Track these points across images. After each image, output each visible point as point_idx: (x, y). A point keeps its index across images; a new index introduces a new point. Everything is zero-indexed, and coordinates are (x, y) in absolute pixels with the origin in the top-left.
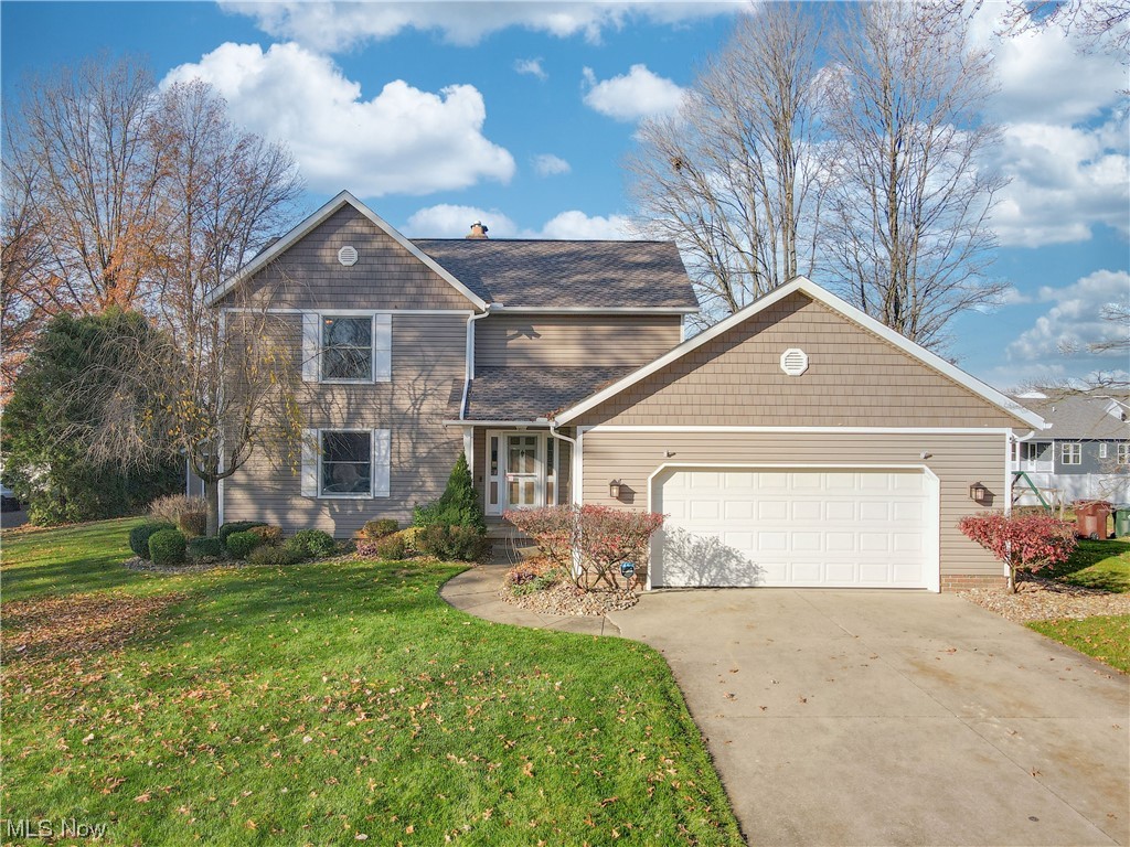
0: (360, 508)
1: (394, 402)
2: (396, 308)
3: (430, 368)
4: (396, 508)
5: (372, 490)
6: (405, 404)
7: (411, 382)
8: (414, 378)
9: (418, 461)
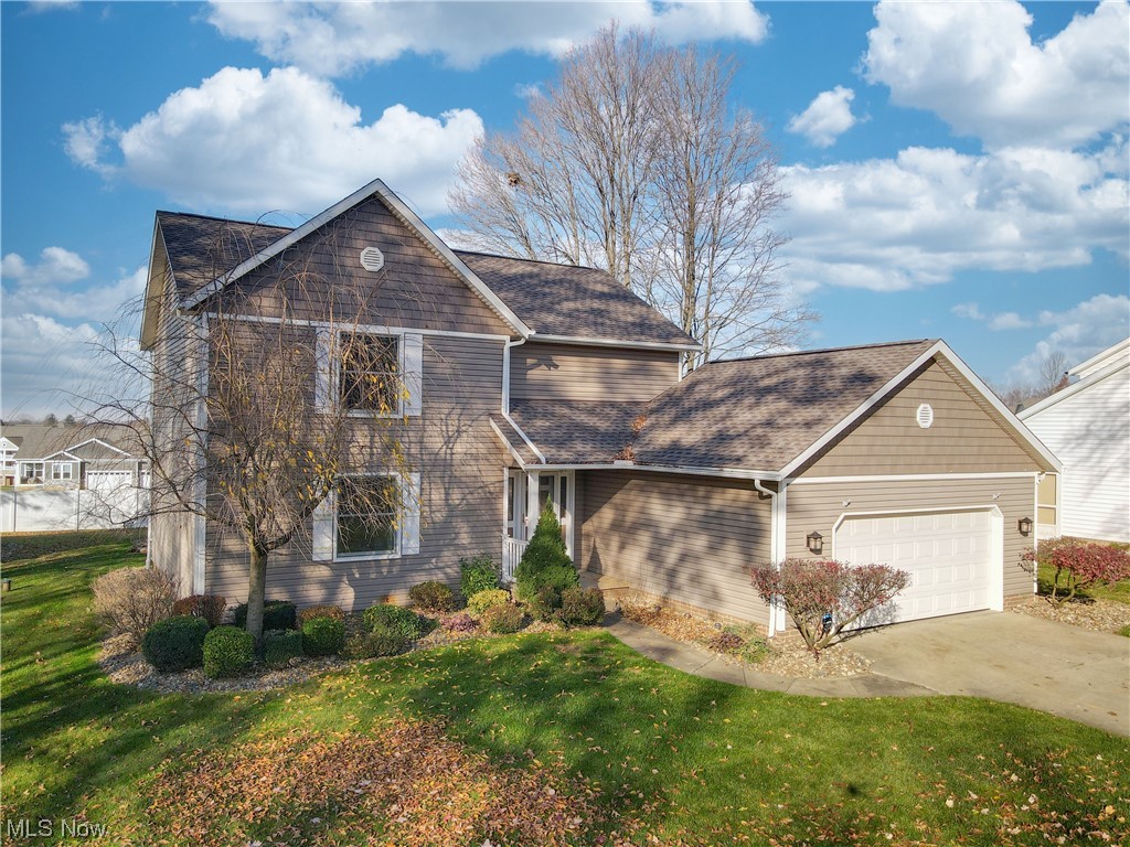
0: (385, 570)
1: (425, 440)
2: (427, 327)
3: (465, 400)
4: (427, 566)
5: (398, 548)
6: (436, 442)
7: (443, 416)
8: (446, 411)
9: (451, 510)
